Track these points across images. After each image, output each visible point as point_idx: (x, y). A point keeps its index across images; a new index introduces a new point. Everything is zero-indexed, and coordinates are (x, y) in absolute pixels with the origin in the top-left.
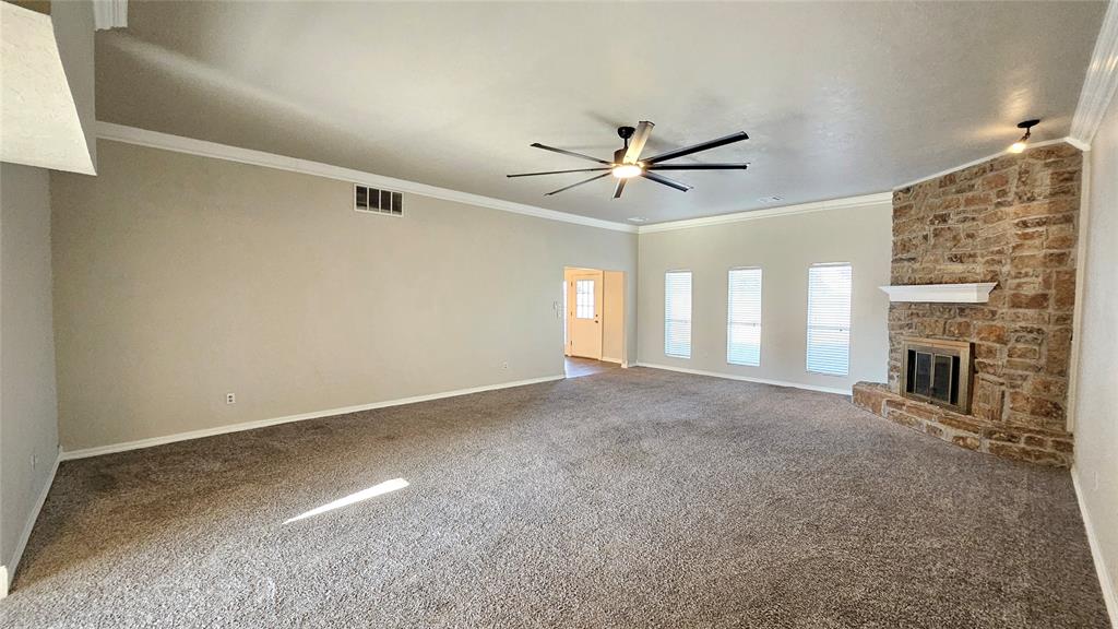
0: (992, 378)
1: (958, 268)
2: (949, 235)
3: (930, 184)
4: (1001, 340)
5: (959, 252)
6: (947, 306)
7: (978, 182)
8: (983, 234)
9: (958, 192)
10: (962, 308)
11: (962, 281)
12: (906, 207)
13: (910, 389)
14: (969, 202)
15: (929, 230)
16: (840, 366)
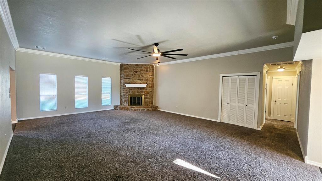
0: (147, 99)
1: (140, 81)
2: (138, 75)
3: (133, 65)
4: (148, 93)
5: (140, 78)
6: (138, 88)
7: (143, 67)
8: (145, 76)
9: (139, 68)
10: (141, 88)
11: (141, 84)
12: (127, 68)
13: (131, 104)
14: (141, 70)
15: (133, 73)
16: (109, 103)
